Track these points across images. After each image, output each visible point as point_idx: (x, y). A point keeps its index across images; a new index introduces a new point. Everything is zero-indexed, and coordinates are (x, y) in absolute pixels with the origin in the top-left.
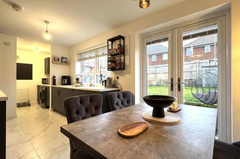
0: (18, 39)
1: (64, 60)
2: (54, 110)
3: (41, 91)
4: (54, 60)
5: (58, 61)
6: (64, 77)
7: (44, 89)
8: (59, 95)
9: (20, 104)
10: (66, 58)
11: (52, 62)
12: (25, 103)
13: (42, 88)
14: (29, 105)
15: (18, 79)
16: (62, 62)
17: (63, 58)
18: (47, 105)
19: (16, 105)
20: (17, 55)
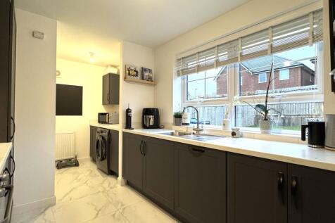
0: (59, 23)
1: (146, 74)
2: (129, 183)
3: (98, 137)
4: (129, 74)
5: (137, 75)
6: (147, 112)
7: (105, 134)
8: (144, 153)
9: (61, 161)
10: (150, 71)
11: (125, 78)
12: (70, 160)
13: (102, 132)
14: (77, 164)
15: (58, 113)
16: (143, 78)
17: (144, 70)
18: (112, 169)
19: (54, 165)
20: (57, 69)
